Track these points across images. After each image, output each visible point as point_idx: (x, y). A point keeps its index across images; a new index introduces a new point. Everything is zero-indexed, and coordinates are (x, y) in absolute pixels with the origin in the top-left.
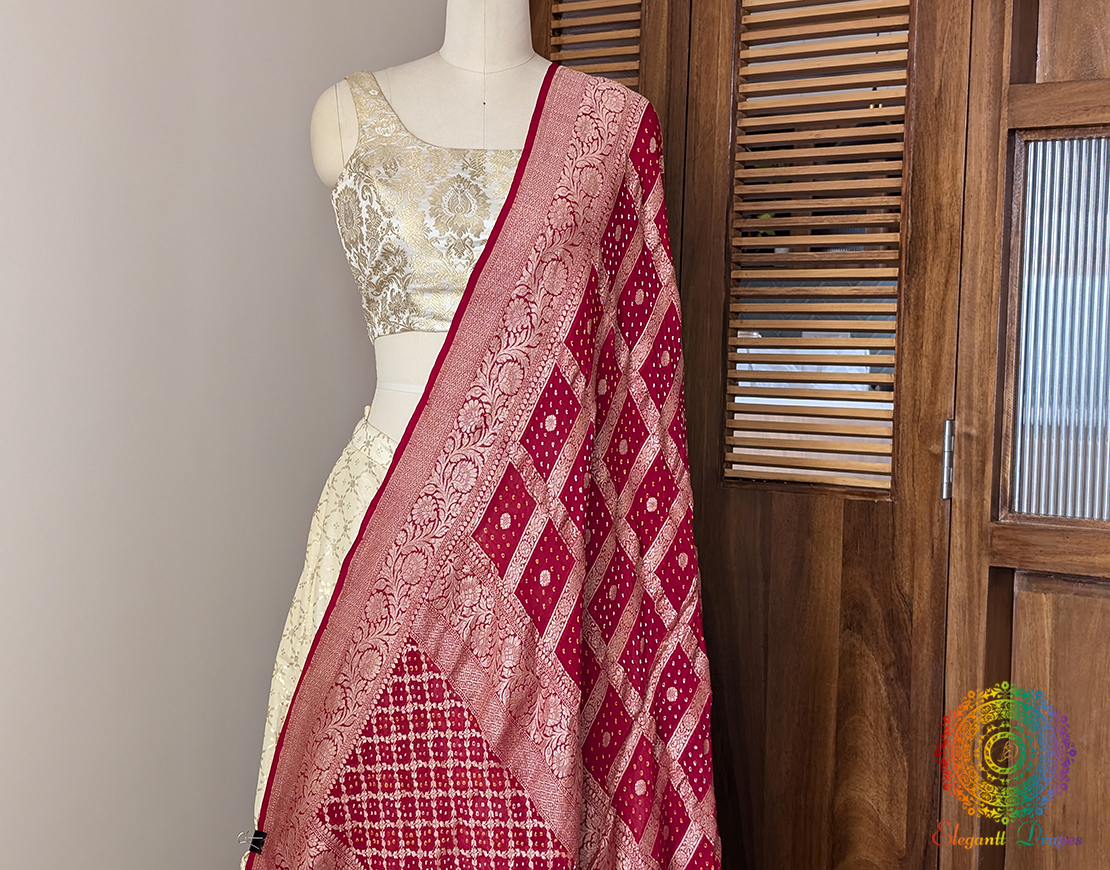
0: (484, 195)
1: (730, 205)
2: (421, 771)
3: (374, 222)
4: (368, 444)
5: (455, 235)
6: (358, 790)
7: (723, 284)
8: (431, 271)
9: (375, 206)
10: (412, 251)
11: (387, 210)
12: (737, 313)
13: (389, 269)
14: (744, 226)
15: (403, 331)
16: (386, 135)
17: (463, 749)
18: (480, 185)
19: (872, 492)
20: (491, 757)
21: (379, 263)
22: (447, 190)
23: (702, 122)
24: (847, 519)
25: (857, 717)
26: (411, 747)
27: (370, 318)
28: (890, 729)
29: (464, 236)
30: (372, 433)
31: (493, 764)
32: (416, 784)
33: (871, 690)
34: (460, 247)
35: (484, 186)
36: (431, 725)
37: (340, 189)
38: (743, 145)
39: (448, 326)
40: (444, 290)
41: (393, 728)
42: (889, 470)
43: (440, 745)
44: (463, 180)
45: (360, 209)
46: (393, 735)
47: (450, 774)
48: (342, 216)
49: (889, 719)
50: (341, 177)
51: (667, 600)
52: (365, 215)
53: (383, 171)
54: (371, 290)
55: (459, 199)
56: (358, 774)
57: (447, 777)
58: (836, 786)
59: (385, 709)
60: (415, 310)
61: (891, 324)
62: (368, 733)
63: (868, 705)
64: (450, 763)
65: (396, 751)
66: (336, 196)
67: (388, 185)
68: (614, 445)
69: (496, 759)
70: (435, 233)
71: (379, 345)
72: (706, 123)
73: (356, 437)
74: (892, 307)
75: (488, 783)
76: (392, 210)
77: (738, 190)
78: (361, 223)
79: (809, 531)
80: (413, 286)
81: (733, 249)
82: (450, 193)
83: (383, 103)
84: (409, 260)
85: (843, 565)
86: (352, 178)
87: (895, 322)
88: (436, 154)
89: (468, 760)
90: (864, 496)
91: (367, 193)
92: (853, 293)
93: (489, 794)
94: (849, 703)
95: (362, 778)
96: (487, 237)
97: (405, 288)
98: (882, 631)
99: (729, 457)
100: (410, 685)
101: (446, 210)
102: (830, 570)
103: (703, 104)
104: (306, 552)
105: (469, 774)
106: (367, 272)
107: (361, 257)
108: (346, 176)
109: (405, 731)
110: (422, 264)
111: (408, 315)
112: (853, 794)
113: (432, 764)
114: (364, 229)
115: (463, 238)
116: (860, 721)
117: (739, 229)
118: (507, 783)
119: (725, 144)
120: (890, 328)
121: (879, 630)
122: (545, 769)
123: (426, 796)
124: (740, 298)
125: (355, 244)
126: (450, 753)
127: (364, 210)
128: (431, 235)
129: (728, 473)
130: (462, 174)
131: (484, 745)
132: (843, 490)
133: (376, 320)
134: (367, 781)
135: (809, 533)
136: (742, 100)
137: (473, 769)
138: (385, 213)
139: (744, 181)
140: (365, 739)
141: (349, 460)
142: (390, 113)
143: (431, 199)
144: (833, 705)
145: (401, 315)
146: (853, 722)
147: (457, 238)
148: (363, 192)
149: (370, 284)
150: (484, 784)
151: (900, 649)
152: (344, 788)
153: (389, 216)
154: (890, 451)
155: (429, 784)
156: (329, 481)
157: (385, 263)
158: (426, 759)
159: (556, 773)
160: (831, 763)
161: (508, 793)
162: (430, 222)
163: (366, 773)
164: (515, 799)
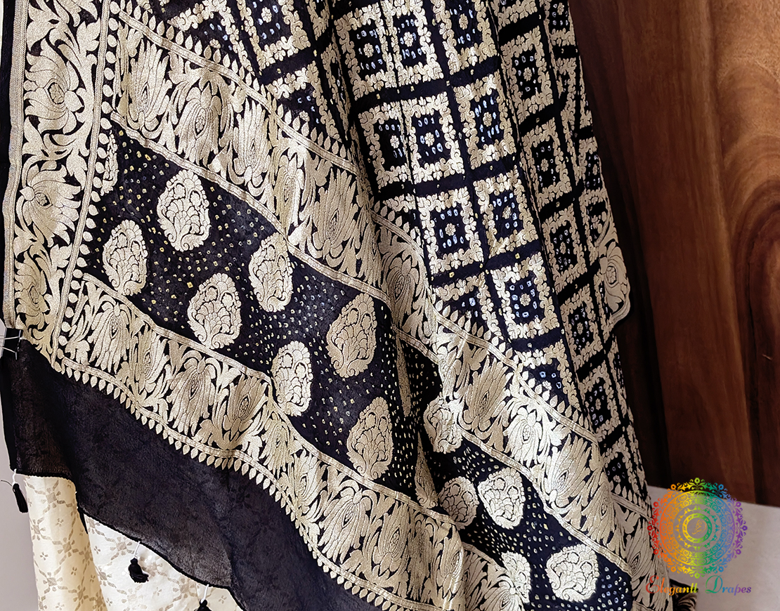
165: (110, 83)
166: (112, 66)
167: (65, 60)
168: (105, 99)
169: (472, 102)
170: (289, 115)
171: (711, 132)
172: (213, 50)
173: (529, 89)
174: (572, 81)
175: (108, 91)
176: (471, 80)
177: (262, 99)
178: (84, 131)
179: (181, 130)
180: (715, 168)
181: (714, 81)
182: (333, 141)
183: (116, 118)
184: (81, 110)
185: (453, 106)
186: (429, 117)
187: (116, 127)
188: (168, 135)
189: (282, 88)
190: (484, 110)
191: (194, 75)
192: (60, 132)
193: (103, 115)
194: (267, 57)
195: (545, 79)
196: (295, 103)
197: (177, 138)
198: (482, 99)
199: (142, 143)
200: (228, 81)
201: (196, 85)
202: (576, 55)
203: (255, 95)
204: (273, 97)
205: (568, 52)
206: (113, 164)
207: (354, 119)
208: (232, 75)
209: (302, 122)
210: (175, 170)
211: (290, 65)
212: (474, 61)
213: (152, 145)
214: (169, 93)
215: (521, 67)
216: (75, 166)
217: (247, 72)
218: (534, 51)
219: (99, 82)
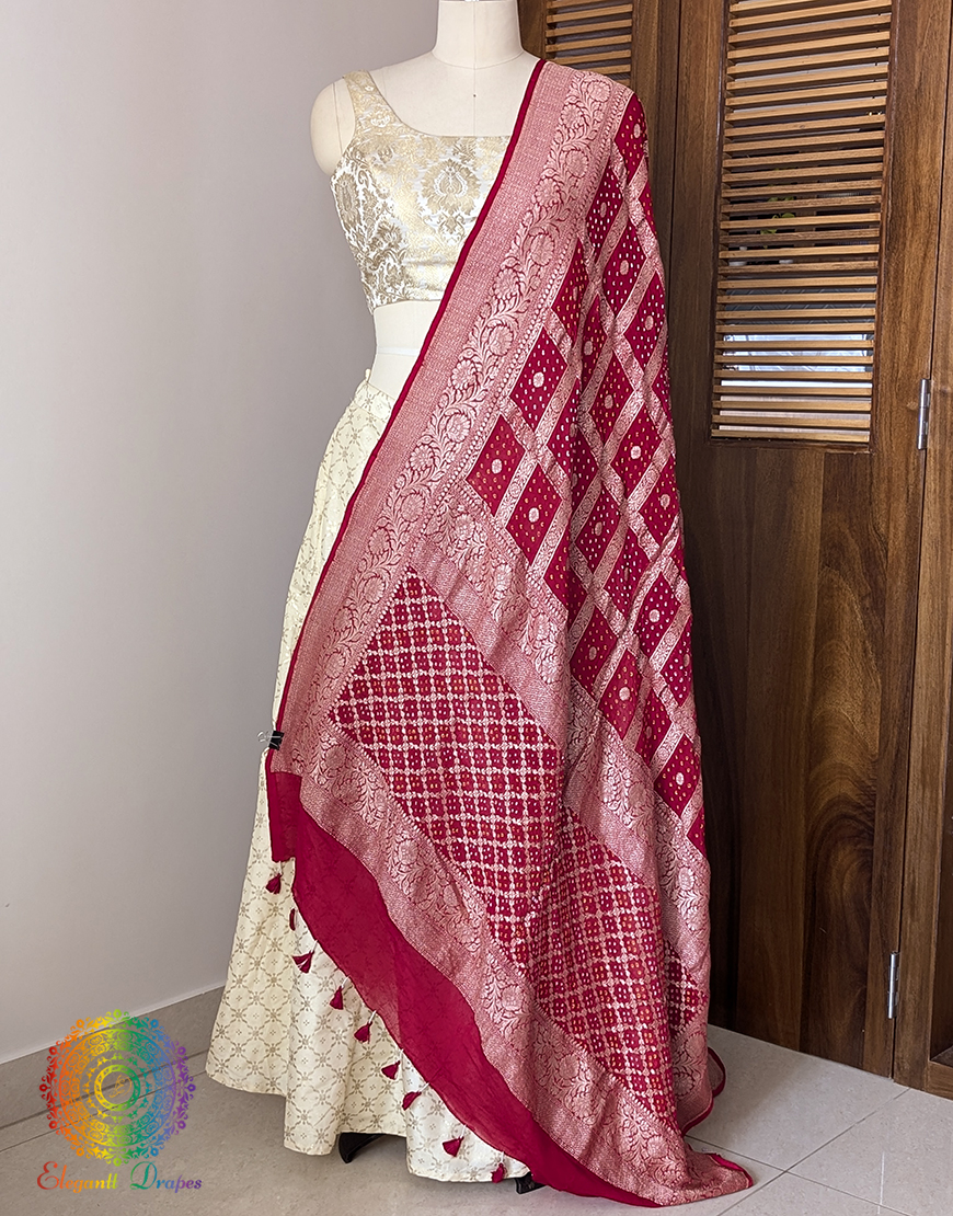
0: (474, 177)
1: (718, 192)
2: (421, 678)
3: (371, 203)
4: (368, 401)
5: (447, 213)
6: (366, 695)
7: (711, 264)
8: (424, 246)
9: (371, 189)
10: (407, 228)
11: (382, 192)
12: (725, 290)
13: (385, 245)
14: (732, 210)
15: (399, 300)
16: (382, 126)
17: (460, 660)
18: (470, 168)
19: (851, 446)
20: (485, 666)
21: (375, 239)
22: (439, 172)
23: (691, 118)
24: (827, 471)
25: (833, 641)
26: (413, 658)
27: (368, 291)
28: (865, 651)
29: (455, 214)
30: (372, 392)
31: (487, 672)
32: (417, 689)
33: (847, 618)
34: (452, 224)
35: (474, 169)
36: (430, 640)
37: (338, 175)
38: (731, 138)
39: (441, 295)
40: (437, 262)
41: (396, 642)
42: (868, 426)
43: (439, 658)
44: (454, 164)
45: (357, 193)
46: (396, 649)
47: (448, 681)
48: (341, 199)
49: (864, 643)
50: (340, 165)
51: (650, 536)
52: (361, 197)
53: (378, 158)
54: (368, 265)
55: (451, 181)
56: (365, 682)
57: (445, 683)
58: (814, 701)
59: (388, 627)
60: (410, 281)
61: (871, 296)
62: (373, 647)
63: (844, 631)
64: (448, 672)
65: (399, 662)
66: (334, 182)
67: (383, 169)
68: (599, 400)
69: (490, 668)
70: (428, 212)
71: (376, 314)
72: (694, 118)
73: (358, 396)
74: (872, 280)
75: (483, 688)
76: (386, 192)
77: (725, 179)
78: (358, 205)
79: (791, 481)
80: (408, 260)
81: (721, 232)
82: (442, 176)
83: (378, 97)
84: (403, 236)
85: (823, 510)
86: (350, 165)
87: (875, 293)
88: (429, 142)
89: (465, 669)
90: (843, 448)
91: (363, 178)
92: (835, 268)
93: (484, 697)
94: (827, 629)
95: (369, 684)
96: (477, 215)
97: (400, 262)
98: (858, 566)
99: (716, 419)
100: (410, 607)
101: (438, 191)
102: (811, 516)
103: (692, 101)
104: (314, 496)
105: (465, 681)
106: (365, 250)
107: (359, 236)
108: (344, 163)
109: (408, 645)
110: (416, 240)
111: (403, 285)
112: (829, 707)
113: (432, 672)
114: (361, 210)
115: (454, 215)
116: (837, 644)
117: (727, 214)
118: (501, 688)
119: (714, 137)
120: (871, 299)
121: (856, 566)
122: (534, 675)
123: (427, 699)
124: (727, 277)
125: (353, 225)
126: (448, 663)
127: (361, 193)
128: (423, 214)
129: (715, 433)
130: (453, 159)
131: (479, 656)
132: (824, 445)
133: (374, 292)
134: (373, 688)
135: (791, 483)
136: (729, 97)
137: (469, 676)
138: (380, 195)
139: (731, 170)
140: (370, 652)
141: (351, 417)
142: (384, 106)
143: (424, 181)
144: (812, 632)
145: (397, 286)
146: (830, 646)
147: (449, 215)
148: (360, 177)
149: (368, 259)
150: (479, 688)
151: (876, 582)
152: (352, 693)
153: (385, 197)
154: (868, 408)
155: (429, 689)
156: (334, 435)
157: (381, 239)
158: (427, 668)
159: (545, 679)
160: (809, 682)
161: (502, 697)
162: (423, 202)
163: (372, 681)
164: (507, 702)
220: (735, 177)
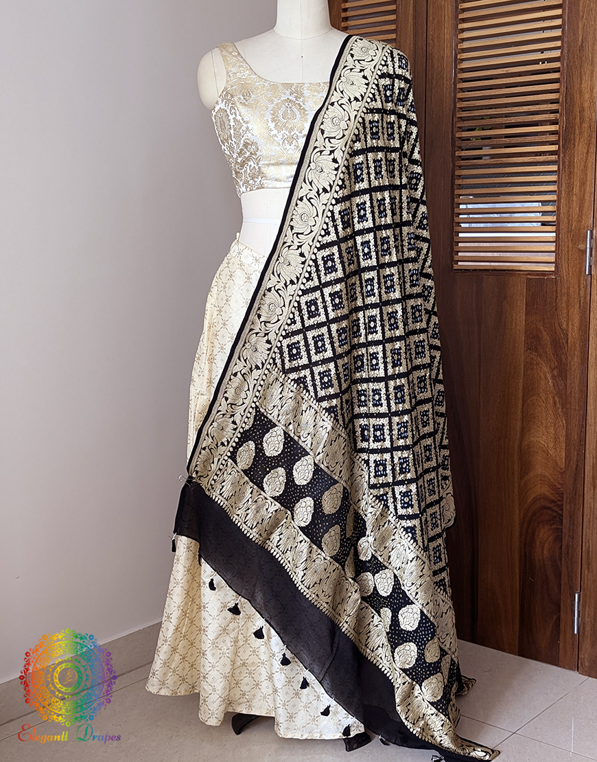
0: (304, 109)
1: (454, 114)
3: (238, 127)
5: (287, 133)
7: (451, 160)
8: (273, 154)
9: (238, 118)
10: (261, 143)
11: (245, 120)
12: (460, 176)
13: (248, 154)
14: (463, 125)
15: (258, 188)
16: (243, 77)
18: (301, 103)
19: (543, 273)
21: (241, 150)
22: (281, 106)
23: (436, 67)
24: (528, 289)
25: (535, 397)
27: (238, 183)
28: (555, 403)
33: (543, 383)
34: (291, 140)
35: (304, 104)
37: (216, 109)
38: (461, 79)
39: (284, 184)
42: (554, 261)
44: (291, 101)
45: (229, 120)
48: (219, 125)
49: (554, 398)
52: (232, 123)
53: (242, 98)
54: (237, 166)
55: (289, 112)
58: (523, 435)
60: (264, 176)
61: (554, 178)
63: (541, 390)
66: (214, 114)
67: (245, 105)
70: (275, 132)
71: (243, 198)
72: (438, 67)
74: (554, 168)
76: (248, 119)
77: (458, 105)
79: (505, 296)
80: (263, 162)
81: (457, 139)
82: (283, 109)
83: (241, 59)
84: (260, 148)
85: (526, 315)
86: (224, 103)
87: (556, 176)
88: (274, 87)
90: (538, 275)
91: (233, 111)
92: (530, 161)
94: (530, 389)
96: (306, 133)
97: (258, 164)
98: (550, 350)
99: (456, 258)
101: (281, 118)
102: (519, 318)
103: (436, 56)
106: (235, 156)
107: (231, 148)
108: (220, 102)
110: (268, 150)
111: (260, 179)
112: (533, 439)
114: (232, 131)
115: (292, 134)
116: (537, 400)
117: (460, 128)
119: (451, 79)
120: (554, 180)
121: (548, 350)
124: (460, 167)
125: (227, 141)
127: (232, 121)
128: (272, 133)
129: (456, 267)
130: (290, 98)
132: (526, 273)
133: (241, 183)
135: (505, 298)
136: (460, 53)
138: (244, 122)
139: (462, 100)
141: (228, 263)
143: (272, 112)
144: (520, 391)
145: (256, 179)
146: (532, 400)
147: (288, 134)
149: (237, 163)
151: (561, 360)
153: (247, 123)
154: (554, 249)
157: (245, 150)
160: (519, 423)
162: (272, 125)
165: (259, 391)
166: (262, 386)
167: (245, 380)
168: (256, 396)
169: (398, 423)
170: (327, 414)
171: (516, 468)
172: (301, 387)
173: (425, 424)
174: (441, 426)
175: (257, 394)
176: (399, 415)
177: (316, 407)
178: (245, 406)
179: (281, 412)
180: (516, 485)
181: (520, 446)
182: (341, 425)
183: (257, 403)
184: (245, 399)
185: (390, 423)
186: (380, 425)
187: (257, 407)
188: (276, 412)
189: (325, 404)
190: (402, 427)
191: (291, 395)
192: (235, 405)
193: (253, 402)
194: (322, 393)
195: (431, 422)
196: (329, 410)
197: (279, 415)
198: (402, 423)
199: (265, 414)
200: (303, 399)
201: (291, 398)
202: (445, 417)
203: (313, 405)
204: (321, 407)
205: (442, 415)
206: (252, 420)
207: (351, 420)
208: (305, 397)
209: (331, 417)
210: (275, 425)
211: (330, 397)
212: (401, 409)
213: (269, 415)
214: (280, 398)
215: (423, 415)
216: (237, 418)
217: (312, 397)
218: (428, 411)
219: (255, 390)
220: (465, 104)
